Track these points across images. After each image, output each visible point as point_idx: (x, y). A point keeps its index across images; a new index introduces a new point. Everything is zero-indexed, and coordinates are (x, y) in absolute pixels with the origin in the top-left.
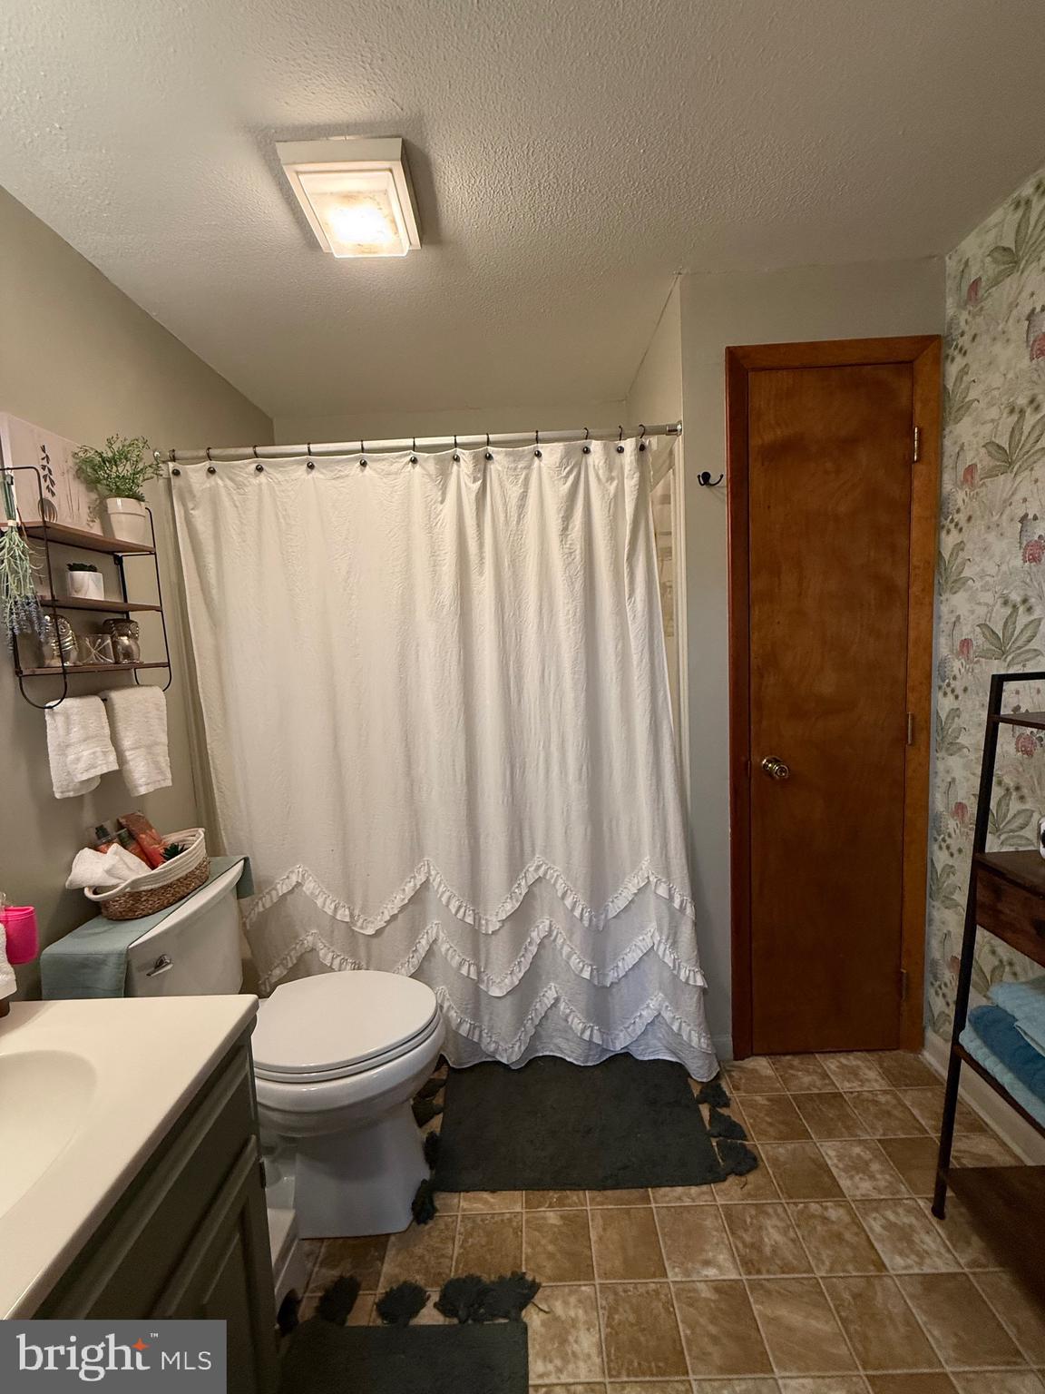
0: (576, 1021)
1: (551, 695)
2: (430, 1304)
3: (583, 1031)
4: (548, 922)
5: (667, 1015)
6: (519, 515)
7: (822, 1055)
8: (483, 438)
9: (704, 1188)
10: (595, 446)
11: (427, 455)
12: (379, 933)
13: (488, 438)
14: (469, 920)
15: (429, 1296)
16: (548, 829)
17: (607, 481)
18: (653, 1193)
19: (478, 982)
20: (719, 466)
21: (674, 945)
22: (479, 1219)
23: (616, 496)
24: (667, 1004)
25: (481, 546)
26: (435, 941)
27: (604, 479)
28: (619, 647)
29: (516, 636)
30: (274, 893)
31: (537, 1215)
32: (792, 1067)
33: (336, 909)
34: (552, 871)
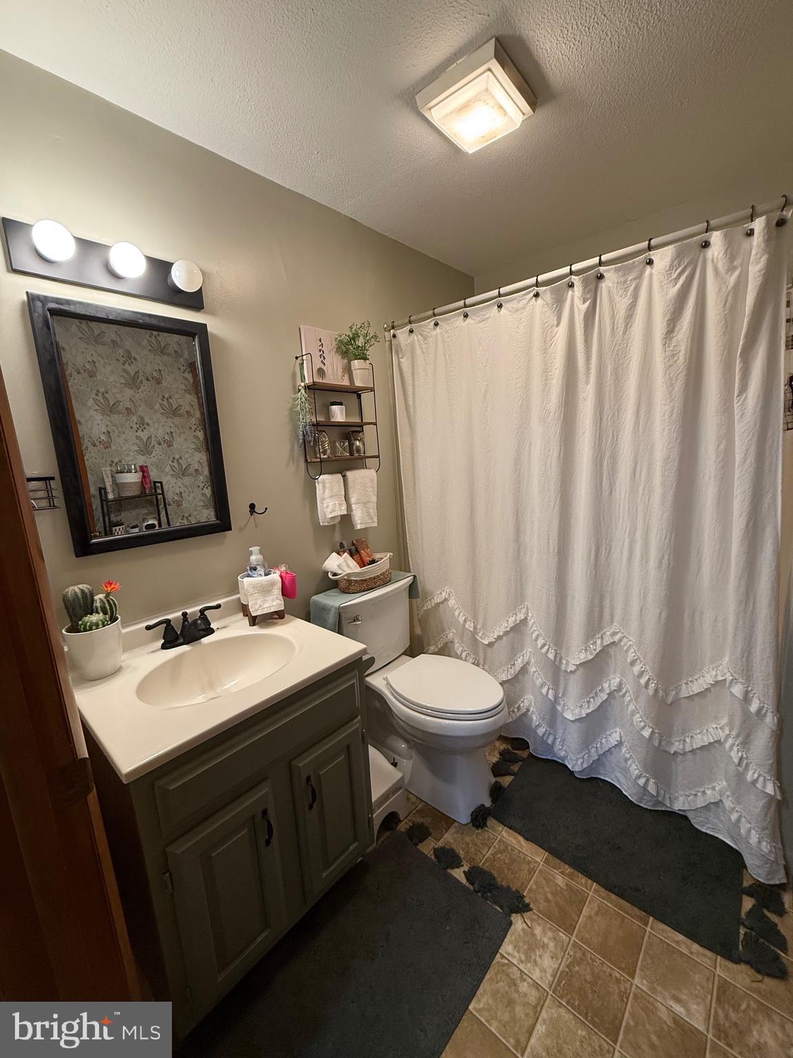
0: (634, 766)
1: (641, 489)
2: (462, 869)
4: (618, 679)
5: (727, 804)
6: (626, 326)
8: (595, 261)
9: (709, 953)
10: (716, 238)
13: (600, 259)
14: (551, 656)
15: (463, 866)
16: (627, 603)
17: (727, 273)
18: (653, 921)
19: (555, 703)
21: (745, 745)
22: (510, 848)
23: (736, 286)
24: (729, 794)
25: (588, 359)
26: (528, 663)
27: (722, 270)
28: (722, 446)
29: (613, 436)
30: (433, 600)
31: (550, 871)
33: (465, 621)
34: (626, 640)
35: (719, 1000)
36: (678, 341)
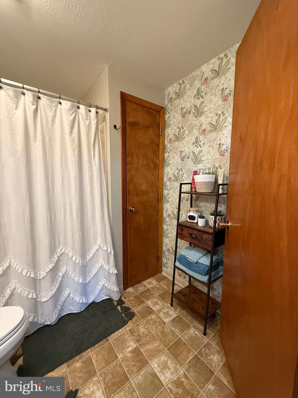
0: (77, 298)
1: (66, 188)
3: (80, 301)
4: (65, 268)
5: (106, 285)
6: (52, 123)
8: (37, 90)
9: (123, 328)
10: (81, 106)
11: (7, 87)
13: (39, 90)
14: (32, 276)
16: (65, 235)
17: (86, 120)
18: (109, 338)
19: (36, 299)
21: (108, 264)
23: (89, 125)
24: (106, 282)
25: (35, 131)
26: (14, 289)
27: (85, 118)
28: (90, 174)
29: (52, 167)
31: (72, 368)
32: (137, 287)
34: (67, 250)
35: (132, 335)
36: (74, 136)
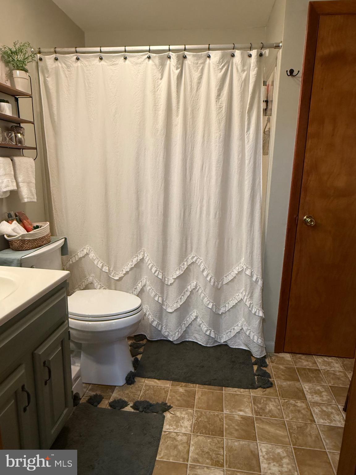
0: (204, 326)
1: (205, 177)
2: (129, 406)
3: (207, 331)
4: (195, 282)
5: (245, 328)
6: (198, 88)
7: (316, 356)
8: (182, 47)
9: (247, 390)
10: (237, 53)
11: (155, 55)
12: (121, 279)
13: (185, 47)
14: (160, 277)
15: (129, 404)
16: (199, 239)
17: (242, 72)
18: (224, 388)
19: (162, 305)
20: (299, 67)
21: (251, 297)
22: (152, 386)
23: (245, 80)
24: (245, 323)
25: (178, 102)
26: (145, 285)
27: (240, 70)
28: (240, 156)
29: (191, 147)
30: (76, 256)
31: (175, 388)
32: (300, 358)
33: (102, 266)
34: (199, 260)
35: (254, 403)
36: (222, 101)
